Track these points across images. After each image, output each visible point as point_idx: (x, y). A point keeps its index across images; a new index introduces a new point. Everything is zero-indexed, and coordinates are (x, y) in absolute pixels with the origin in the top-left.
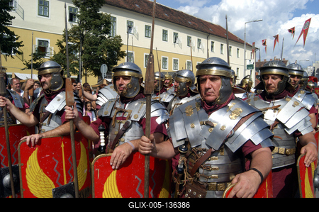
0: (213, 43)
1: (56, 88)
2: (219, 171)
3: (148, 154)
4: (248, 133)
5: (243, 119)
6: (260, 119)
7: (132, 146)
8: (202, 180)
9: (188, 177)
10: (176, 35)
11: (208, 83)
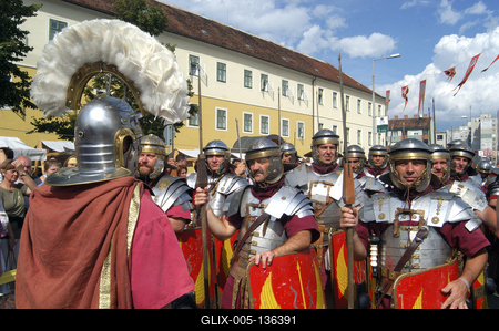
0: (321, 90)
1: (274, 178)
10: (264, 77)
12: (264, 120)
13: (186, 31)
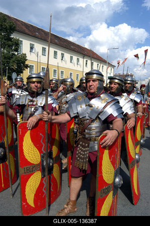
0: (87, 61)
2: (96, 131)
3: (46, 121)
4: (111, 110)
5: (108, 103)
6: (117, 104)
7: (39, 117)
8: (87, 136)
9: (79, 136)
10: (63, 55)
11: (91, 83)
12: (62, 72)
13: (29, 33)
